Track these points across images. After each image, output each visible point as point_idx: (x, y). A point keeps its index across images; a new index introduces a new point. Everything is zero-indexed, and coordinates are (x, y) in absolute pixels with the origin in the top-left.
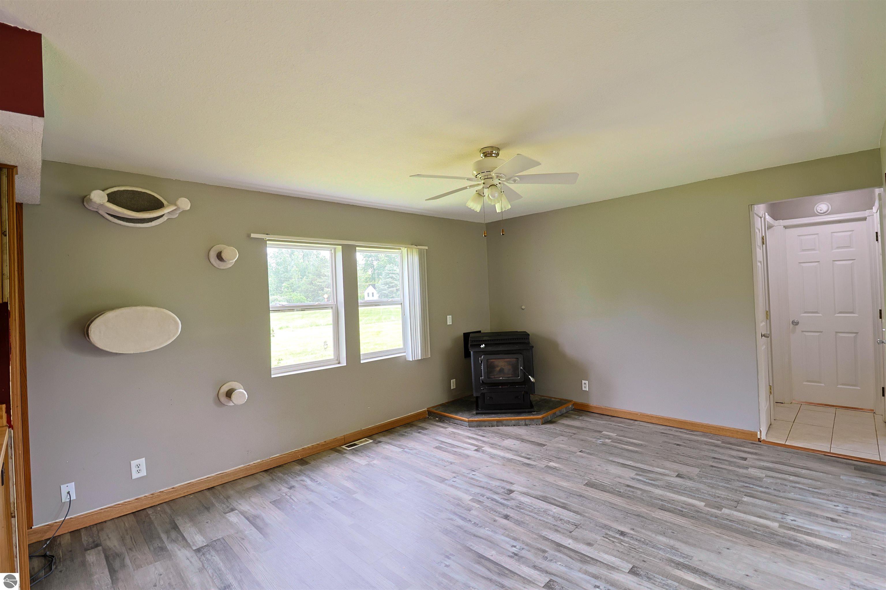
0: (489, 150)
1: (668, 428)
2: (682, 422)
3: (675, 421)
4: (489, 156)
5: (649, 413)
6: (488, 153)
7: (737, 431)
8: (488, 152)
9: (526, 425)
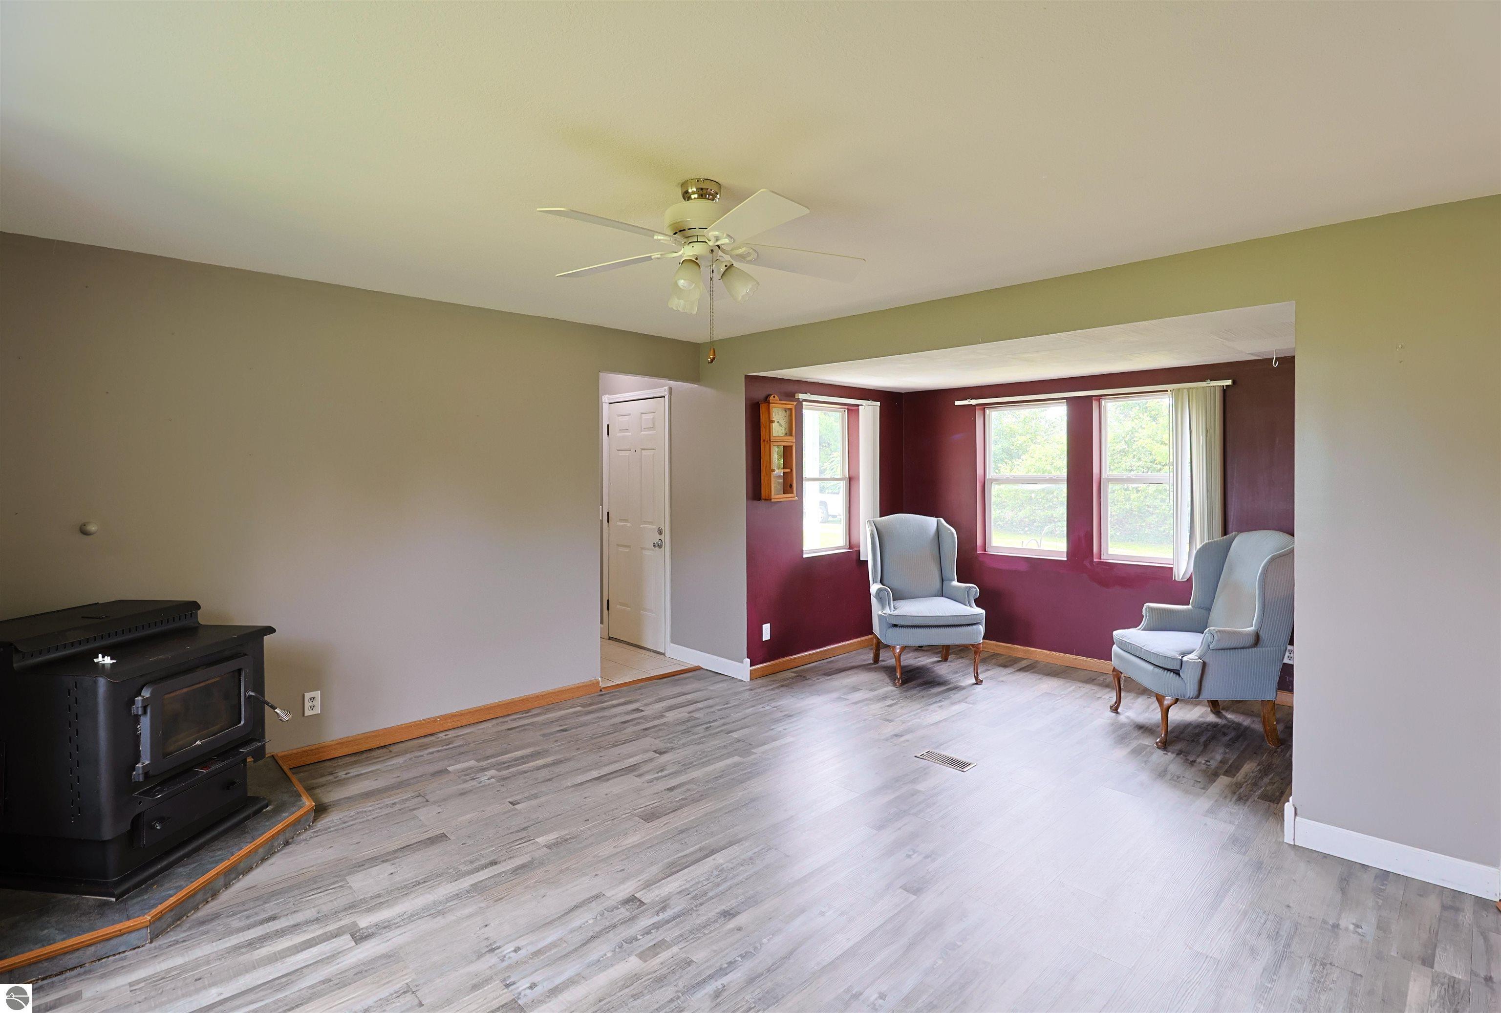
0: (713, 189)
1: (501, 720)
2: (508, 703)
3: (498, 706)
4: (708, 199)
5: (454, 710)
6: (708, 193)
7: (578, 688)
8: (711, 190)
9: (287, 843)
